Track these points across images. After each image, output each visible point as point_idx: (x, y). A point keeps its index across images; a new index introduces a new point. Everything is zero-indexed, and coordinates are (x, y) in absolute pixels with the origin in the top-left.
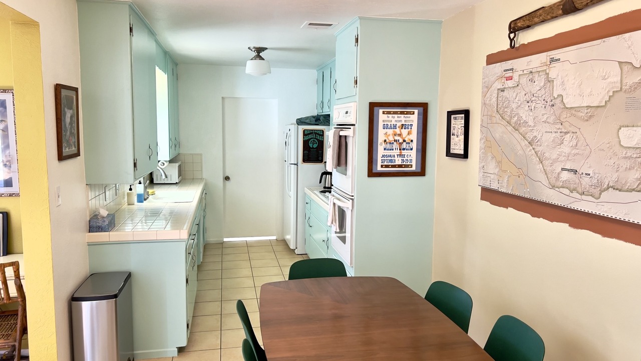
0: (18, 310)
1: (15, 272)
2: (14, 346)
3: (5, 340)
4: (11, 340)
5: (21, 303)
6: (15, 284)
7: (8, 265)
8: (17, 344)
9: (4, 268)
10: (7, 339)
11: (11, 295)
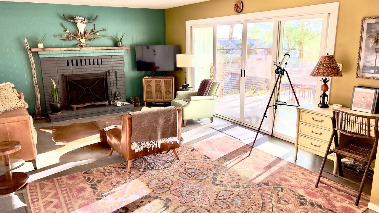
0: (373, 145)
1: (376, 122)
2: (367, 163)
3: (363, 158)
4: (366, 159)
5: (375, 141)
6: (374, 129)
7: (372, 118)
8: (368, 162)
9: (370, 119)
10: (365, 158)
11: (371, 135)
